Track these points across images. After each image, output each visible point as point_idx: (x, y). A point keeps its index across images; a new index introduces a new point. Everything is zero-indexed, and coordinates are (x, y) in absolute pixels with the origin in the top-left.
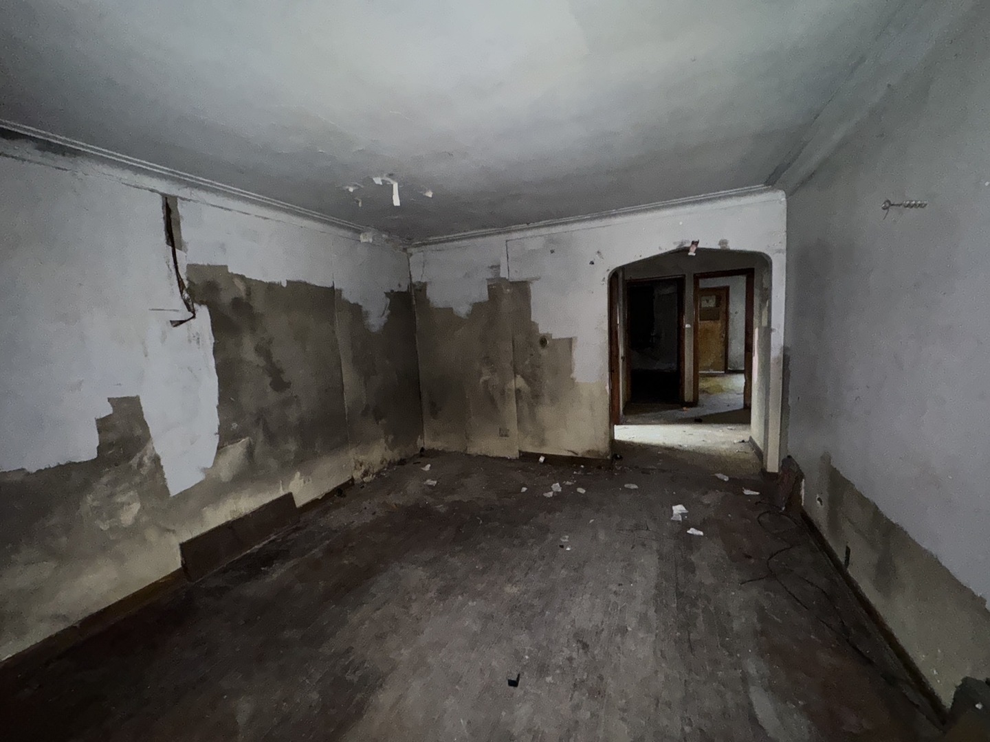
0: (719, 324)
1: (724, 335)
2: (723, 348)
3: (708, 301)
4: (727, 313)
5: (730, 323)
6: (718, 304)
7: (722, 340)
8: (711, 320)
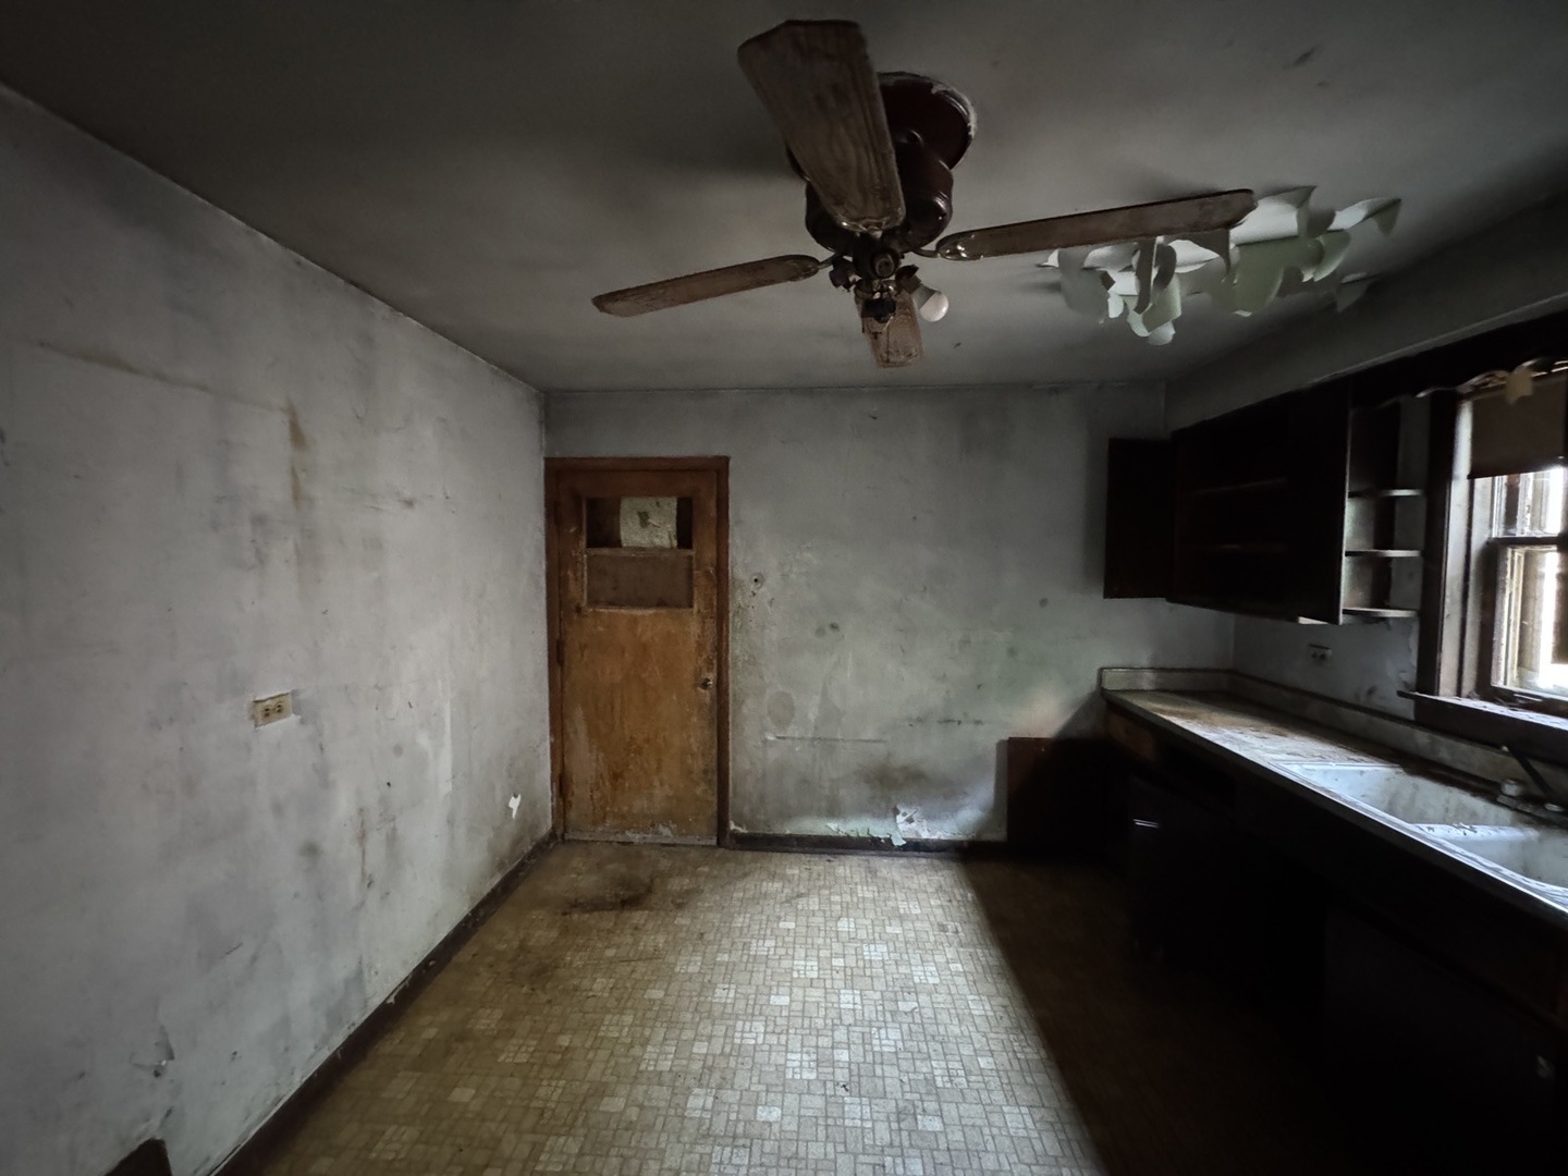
0: (694, 628)
1: (712, 676)
2: (709, 734)
3: (644, 518)
4: (720, 577)
5: (734, 621)
6: (685, 537)
7: (706, 696)
8: (661, 604)
